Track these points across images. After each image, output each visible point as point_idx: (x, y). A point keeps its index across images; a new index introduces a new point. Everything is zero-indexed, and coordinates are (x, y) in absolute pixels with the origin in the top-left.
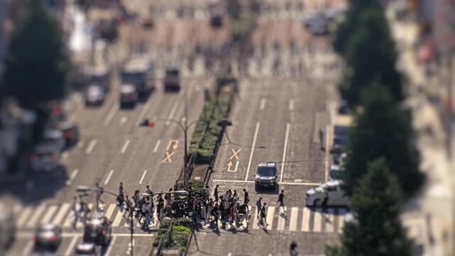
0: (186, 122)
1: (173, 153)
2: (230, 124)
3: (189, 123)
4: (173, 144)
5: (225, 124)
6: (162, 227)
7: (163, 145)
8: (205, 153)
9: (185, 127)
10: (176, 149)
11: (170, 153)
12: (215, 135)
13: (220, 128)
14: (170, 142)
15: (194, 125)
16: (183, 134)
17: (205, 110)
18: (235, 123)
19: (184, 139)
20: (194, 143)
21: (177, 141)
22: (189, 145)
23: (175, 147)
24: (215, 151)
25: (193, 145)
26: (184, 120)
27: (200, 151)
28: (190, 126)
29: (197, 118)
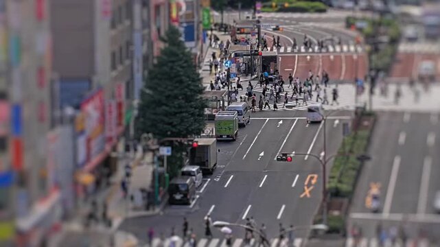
0: (325, 157)
1: (311, 188)
2: (368, 158)
3: (327, 158)
4: (312, 178)
5: (364, 158)
7: (301, 180)
8: (345, 187)
9: (323, 162)
10: (316, 183)
11: (308, 188)
12: (354, 169)
13: (359, 163)
14: (309, 177)
15: (333, 159)
16: (322, 168)
17: (344, 144)
18: (374, 156)
19: (322, 174)
20: (333, 177)
21: (316, 176)
22: (327, 179)
23: (313, 181)
24: (354, 185)
25: (331, 180)
26: (323, 154)
27: (339, 185)
28: (329, 159)
29: (335, 153)
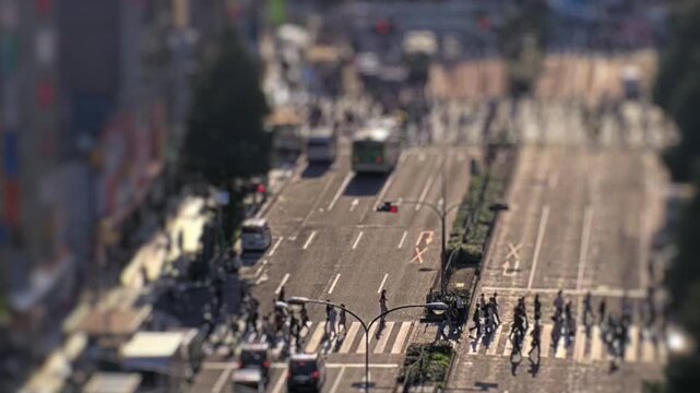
0: (444, 206)
2: (505, 208)
3: (448, 207)
4: (426, 236)
5: (499, 208)
6: (409, 355)
7: (412, 238)
8: (472, 248)
9: (442, 213)
10: (431, 243)
11: (421, 251)
12: (486, 223)
13: (491, 215)
14: (422, 233)
15: (455, 210)
16: (440, 223)
17: (471, 188)
18: (514, 207)
19: (440, 230)
20: (456, 235)
21: (432, 233)
22: (447, 238)
23: (428, 241)
24: (485, 246)
25: (455, 238)
26: (441, 202)
27: (464, 246)
28: (450, 210)
29: (459, 200)
